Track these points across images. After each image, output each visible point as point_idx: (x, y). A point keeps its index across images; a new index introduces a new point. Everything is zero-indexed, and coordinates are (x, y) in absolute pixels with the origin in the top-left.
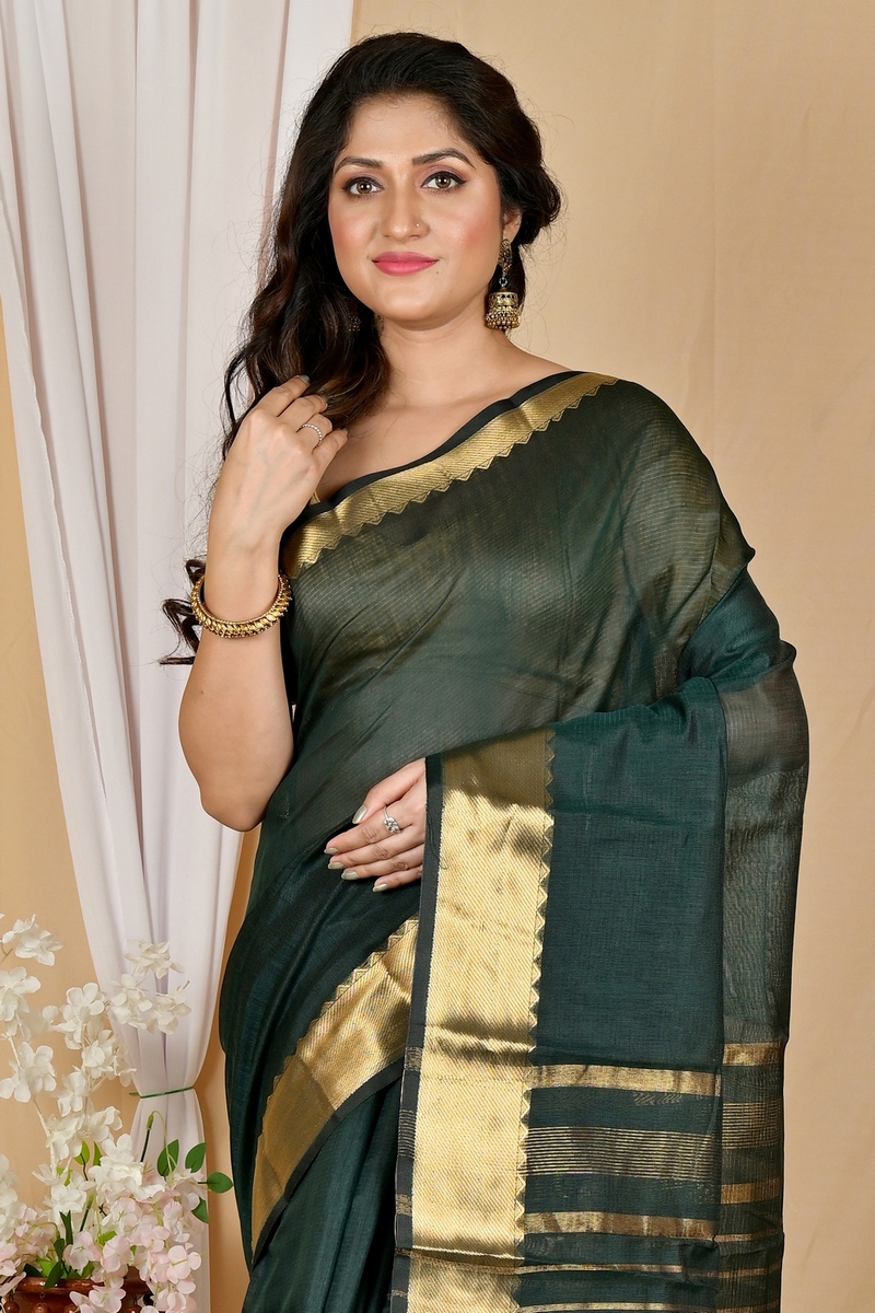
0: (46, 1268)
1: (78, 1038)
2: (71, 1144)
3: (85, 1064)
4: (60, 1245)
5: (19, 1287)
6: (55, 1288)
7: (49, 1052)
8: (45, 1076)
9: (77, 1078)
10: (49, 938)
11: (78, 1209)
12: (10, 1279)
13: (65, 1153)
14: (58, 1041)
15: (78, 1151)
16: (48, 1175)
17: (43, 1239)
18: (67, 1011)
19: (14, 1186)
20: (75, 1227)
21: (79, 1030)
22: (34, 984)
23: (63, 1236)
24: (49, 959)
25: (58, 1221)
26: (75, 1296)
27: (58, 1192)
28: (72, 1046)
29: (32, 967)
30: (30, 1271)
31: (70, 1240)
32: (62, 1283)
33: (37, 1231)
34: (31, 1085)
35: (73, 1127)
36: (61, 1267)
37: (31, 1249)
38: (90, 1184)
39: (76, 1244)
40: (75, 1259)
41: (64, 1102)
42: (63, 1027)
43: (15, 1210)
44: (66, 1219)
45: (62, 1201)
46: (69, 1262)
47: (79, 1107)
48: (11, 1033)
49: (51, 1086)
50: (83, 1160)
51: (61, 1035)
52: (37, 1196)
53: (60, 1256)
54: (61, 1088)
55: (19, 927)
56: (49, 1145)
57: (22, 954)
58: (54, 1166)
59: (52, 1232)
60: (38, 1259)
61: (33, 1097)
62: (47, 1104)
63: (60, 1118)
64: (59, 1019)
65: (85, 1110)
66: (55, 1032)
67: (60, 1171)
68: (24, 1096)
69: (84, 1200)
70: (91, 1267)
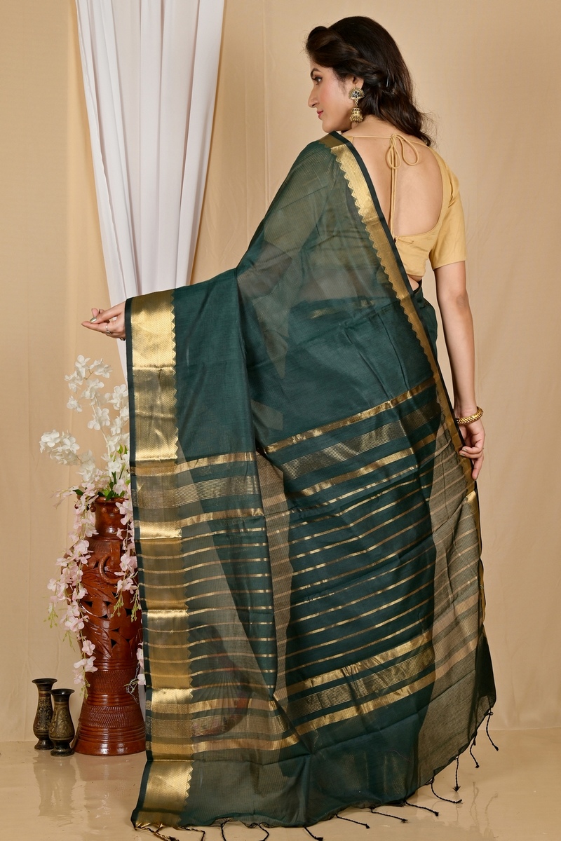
0: (106, 493)
1: (118, 405)
2: (116, 446)
3: (121, 415)
4: (111, 485)
5: (96, 501)
6: (110, 501)
7: (108, 411)
8: (106, 420)
9: (118, 421)
10: (107, 368)
11: (118, 471)
12: (92, 497)
13: (113, 449)
14: (111, 406)
15: (118, 448)
16: (107, 458)
17: (105, 483)
18: (114, 395)
19: (94, 462)
20: (117, 478)
21: (119, 402)
22: (102, 385)
23: (113, 481)
24: (108, 376)
25: (111, 475)
26: (117, 504)
27: (111, 464)
28: (116, 408)
29: (101, 378)
30: (100, 494)
31: (116, 483)
32: (113, 499)
33: (103, 479)
34: (101, 424)
35: (116, 439)
36: (112, 493)
37: (100, 486)
38: (123, 461)
39: (118, 484)
40: (117, 490)
41: (113, 430)
42: (113, 401)
43: (94, 471)
44: (114, 474)
45: (112, 468)
46: (115, 491)
47: (119, 432)
48: (93, 403)
49: (108, 424)
50: (120, 452)
51: (112, 404)
52: (103, 466)
53: (112, 489)
54: (112, 424)
55: (96, 363)
56: (107, 446)
57: (96, 373)
58: (109, 454)
59: (109, 480)
60: (103, 490)
61: (101, 428)
62: (107, 431)
63: (112, 436)
64: (111, 398)
65: (121, 433)
66: (110, 403)
67: (111, 456)
68: (98, 428)
69: (121, 467)
70: (123, 493)
